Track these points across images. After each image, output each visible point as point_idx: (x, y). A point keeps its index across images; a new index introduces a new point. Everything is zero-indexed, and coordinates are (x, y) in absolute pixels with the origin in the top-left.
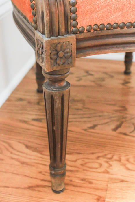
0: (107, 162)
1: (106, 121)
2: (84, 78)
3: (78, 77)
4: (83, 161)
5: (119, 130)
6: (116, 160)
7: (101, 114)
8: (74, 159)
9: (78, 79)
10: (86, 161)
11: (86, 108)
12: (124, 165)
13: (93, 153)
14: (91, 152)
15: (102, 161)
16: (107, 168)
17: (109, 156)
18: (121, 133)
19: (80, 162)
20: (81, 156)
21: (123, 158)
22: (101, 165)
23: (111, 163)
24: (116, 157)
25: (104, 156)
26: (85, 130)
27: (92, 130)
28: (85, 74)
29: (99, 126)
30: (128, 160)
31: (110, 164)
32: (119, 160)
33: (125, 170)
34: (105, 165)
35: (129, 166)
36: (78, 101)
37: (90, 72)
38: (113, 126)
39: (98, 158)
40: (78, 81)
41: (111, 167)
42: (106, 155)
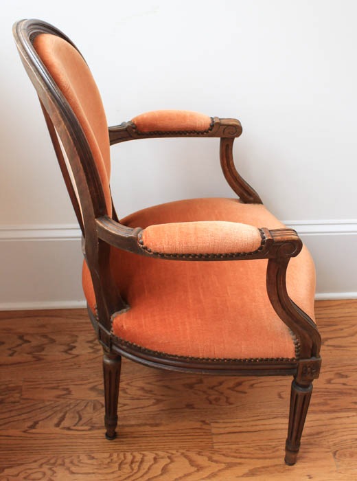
0: (50, 469)
1: (49, 413)
2: (18, 349)
3: (10, 349)
4: (26, 473)
5: (63, 425)
6: (60, 465)
7: (41, 405)
8: (16, 473)
9: (11, 352)
10: (29, 471)
11: (25, 399)
12: (68, 469)
13: (35, 461)
14: (33, 459)
15: (45, 468)
16: (51, 476)
17: (52, 461)
18: (64, 428)
19: (22, 475)
20: (22, 468)
21: (67, 461)
22: (44, 474)
23: (54, 469)
24: (60, 461)
25: (47, 463)
26: (24, 432)
27: (33, 431)
28: (19, 342)
29: (40, 423)
30: (72, 462)
31: (53, 471)
32: (63, 464)
33: (69, 475)
34: (49, 473)
35: (73, 469)
36: (14, 389)
37: (25, 338)
38: (56, 421)
39: (41, 466)
40: (11, 355)
41: (55, 475)
42: (49, 460)
